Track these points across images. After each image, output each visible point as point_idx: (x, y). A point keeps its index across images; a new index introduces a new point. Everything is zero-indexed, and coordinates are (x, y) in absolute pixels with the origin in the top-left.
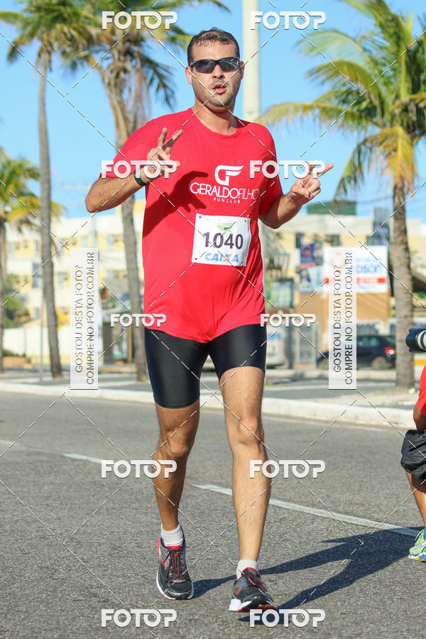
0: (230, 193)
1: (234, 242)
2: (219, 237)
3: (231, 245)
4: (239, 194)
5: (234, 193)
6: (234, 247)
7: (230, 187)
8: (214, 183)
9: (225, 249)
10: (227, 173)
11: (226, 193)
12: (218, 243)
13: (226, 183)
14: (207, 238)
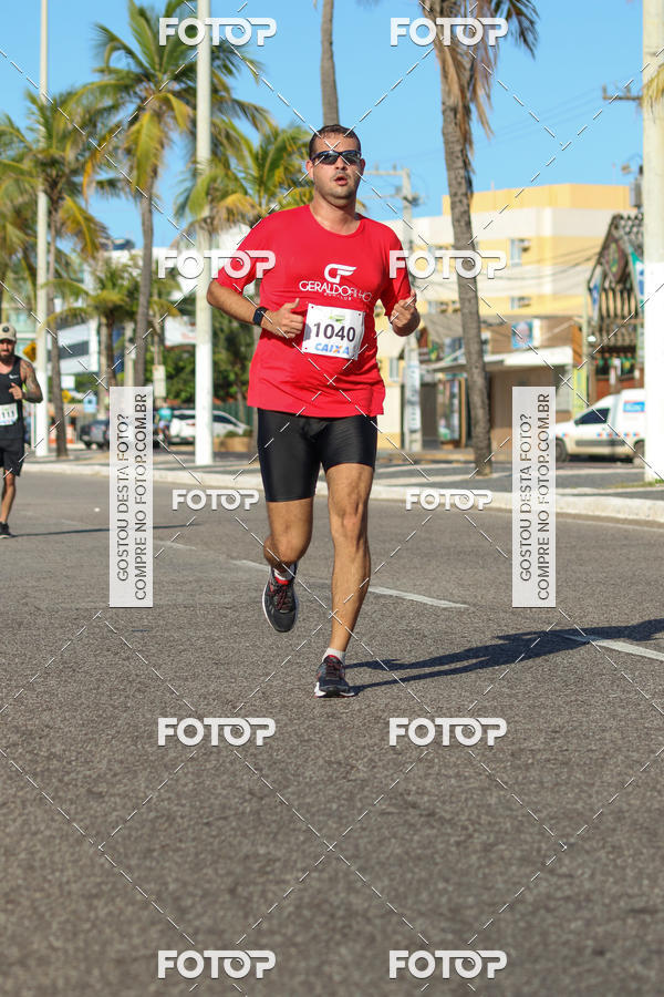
0: (340, 290)
1: (345, 334)
2: (330, 328)
3: (343, 337)
4: (350, 292)
5: (345, 291)
6: (346, 339)
7: (340, 285)
8: (323, 280)
9: (336, 340)
10: (339, 272)
11: (337, 290)
12: (329, 334)
13: (337, 280)
14: (318, 328)
